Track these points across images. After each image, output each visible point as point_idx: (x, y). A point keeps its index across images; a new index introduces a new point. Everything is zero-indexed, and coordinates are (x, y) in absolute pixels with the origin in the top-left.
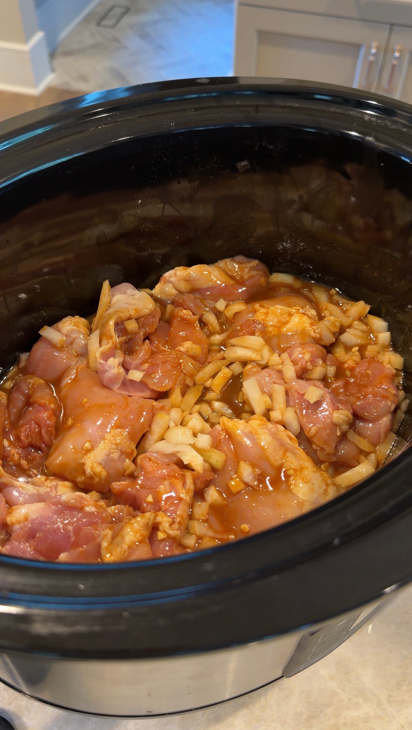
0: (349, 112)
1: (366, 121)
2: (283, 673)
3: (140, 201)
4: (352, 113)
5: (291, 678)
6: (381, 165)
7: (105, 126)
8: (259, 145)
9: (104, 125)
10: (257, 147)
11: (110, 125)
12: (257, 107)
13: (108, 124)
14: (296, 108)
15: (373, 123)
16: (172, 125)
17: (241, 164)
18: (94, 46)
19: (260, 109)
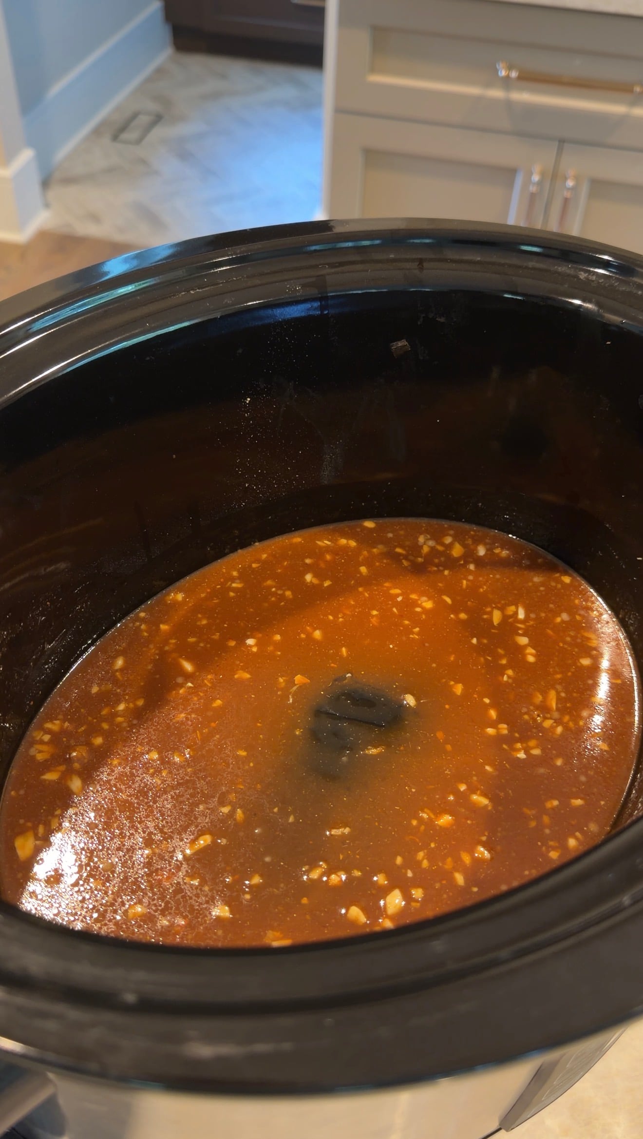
0: (556, 267)
1: (582, 280)
2: (500, 1125)
3: (249, 399)
4: (560, 269)
5: (513, 1130)
6: (608, 343)
7: (201, 291)
8: (424, 317)
9: (199, 289)
10: (421, 320)
11: (207, 289)
12: (421, 261)
13: (204, 288)
14: (479, 263)
15: (592, 284)
16: (298, 288)
17: (397, 344)
18: (110, 170)
19: (425, 265)
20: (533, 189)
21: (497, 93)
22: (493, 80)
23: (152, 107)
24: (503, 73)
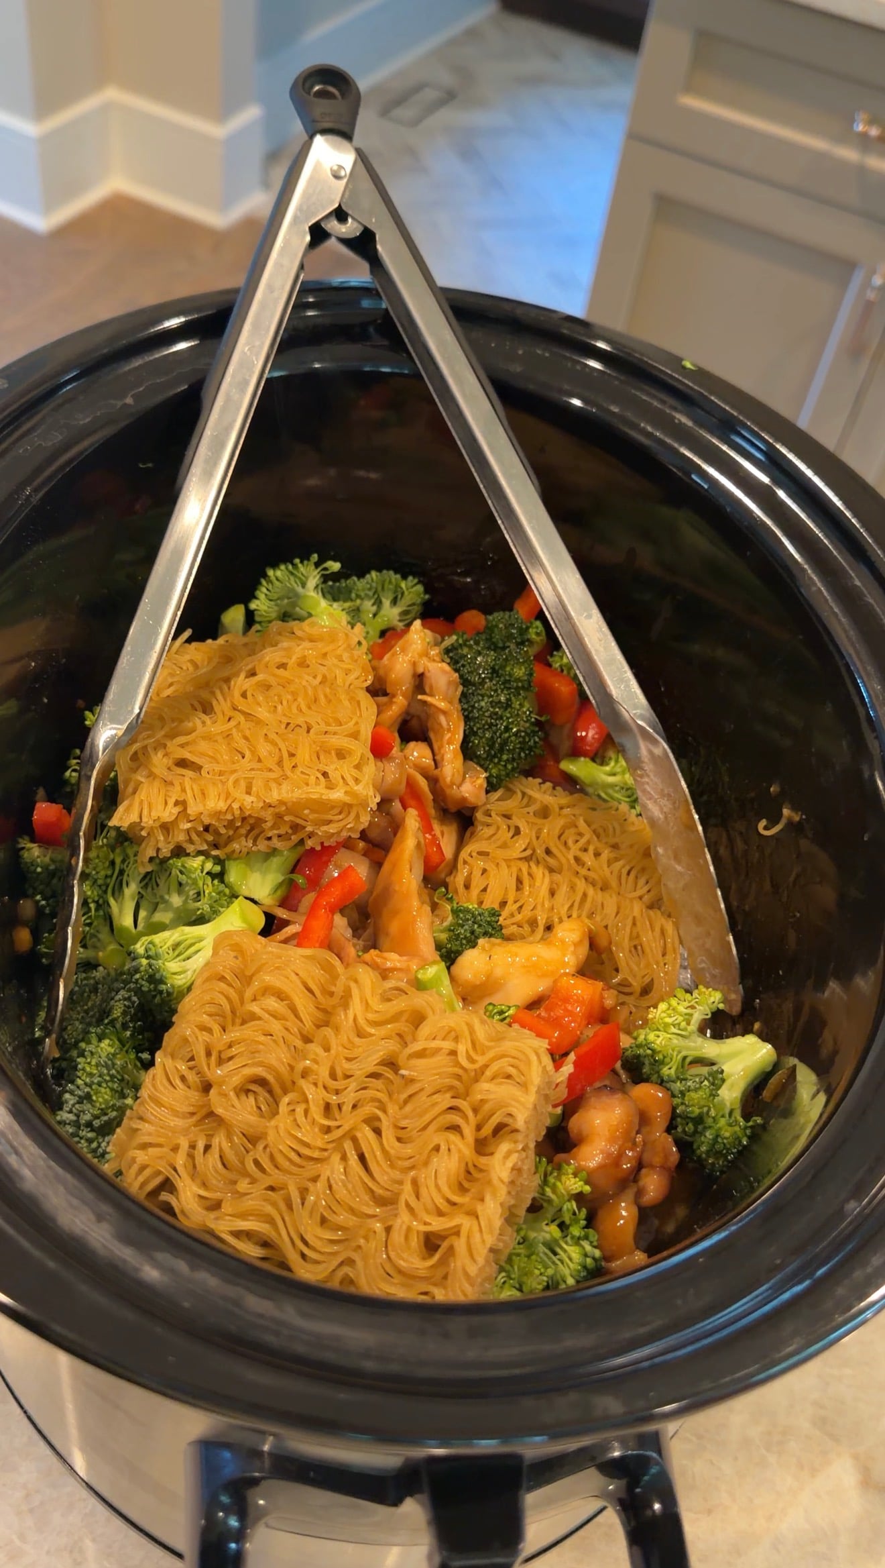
20: (871, 295)
21: (849, 154)
22: (846, 136)
23: (446, 78)
24: (860, 128)
